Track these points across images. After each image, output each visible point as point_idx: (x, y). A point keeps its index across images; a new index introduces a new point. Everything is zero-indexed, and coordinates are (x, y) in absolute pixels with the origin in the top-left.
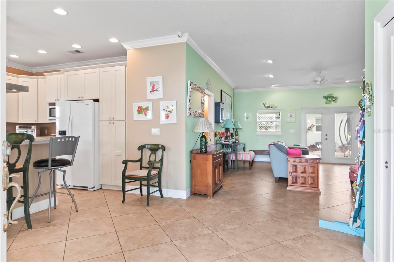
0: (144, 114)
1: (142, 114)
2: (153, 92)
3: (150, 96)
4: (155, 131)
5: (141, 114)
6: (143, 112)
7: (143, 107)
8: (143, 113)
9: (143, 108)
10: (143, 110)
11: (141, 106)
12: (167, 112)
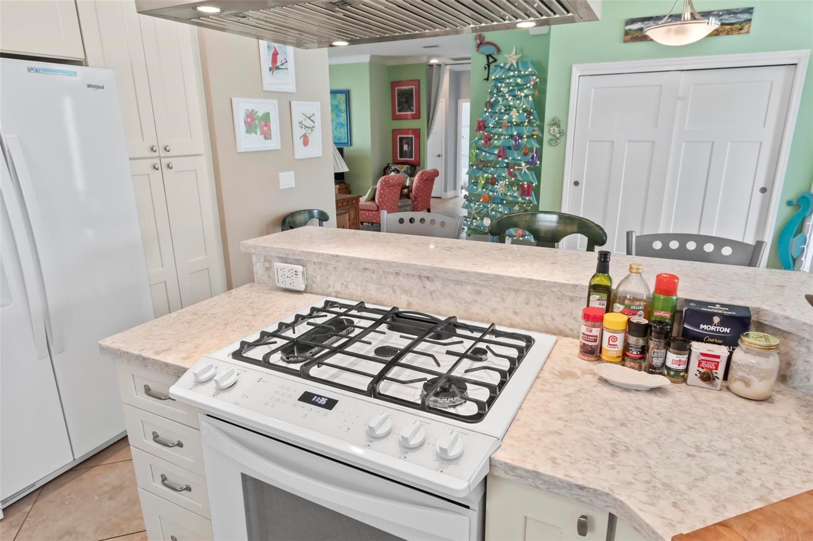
0: (261, 134)
1: (256, 133)
2: (276, 72)
3: (271, 82)
4: (287, 179)
5: (253, 134)
6: (259, 128)
7: (257, 112)
8: (259, 133)
9: (256, 115)
10: (257, 122)
11: (253, 111)
12: (305, 129)
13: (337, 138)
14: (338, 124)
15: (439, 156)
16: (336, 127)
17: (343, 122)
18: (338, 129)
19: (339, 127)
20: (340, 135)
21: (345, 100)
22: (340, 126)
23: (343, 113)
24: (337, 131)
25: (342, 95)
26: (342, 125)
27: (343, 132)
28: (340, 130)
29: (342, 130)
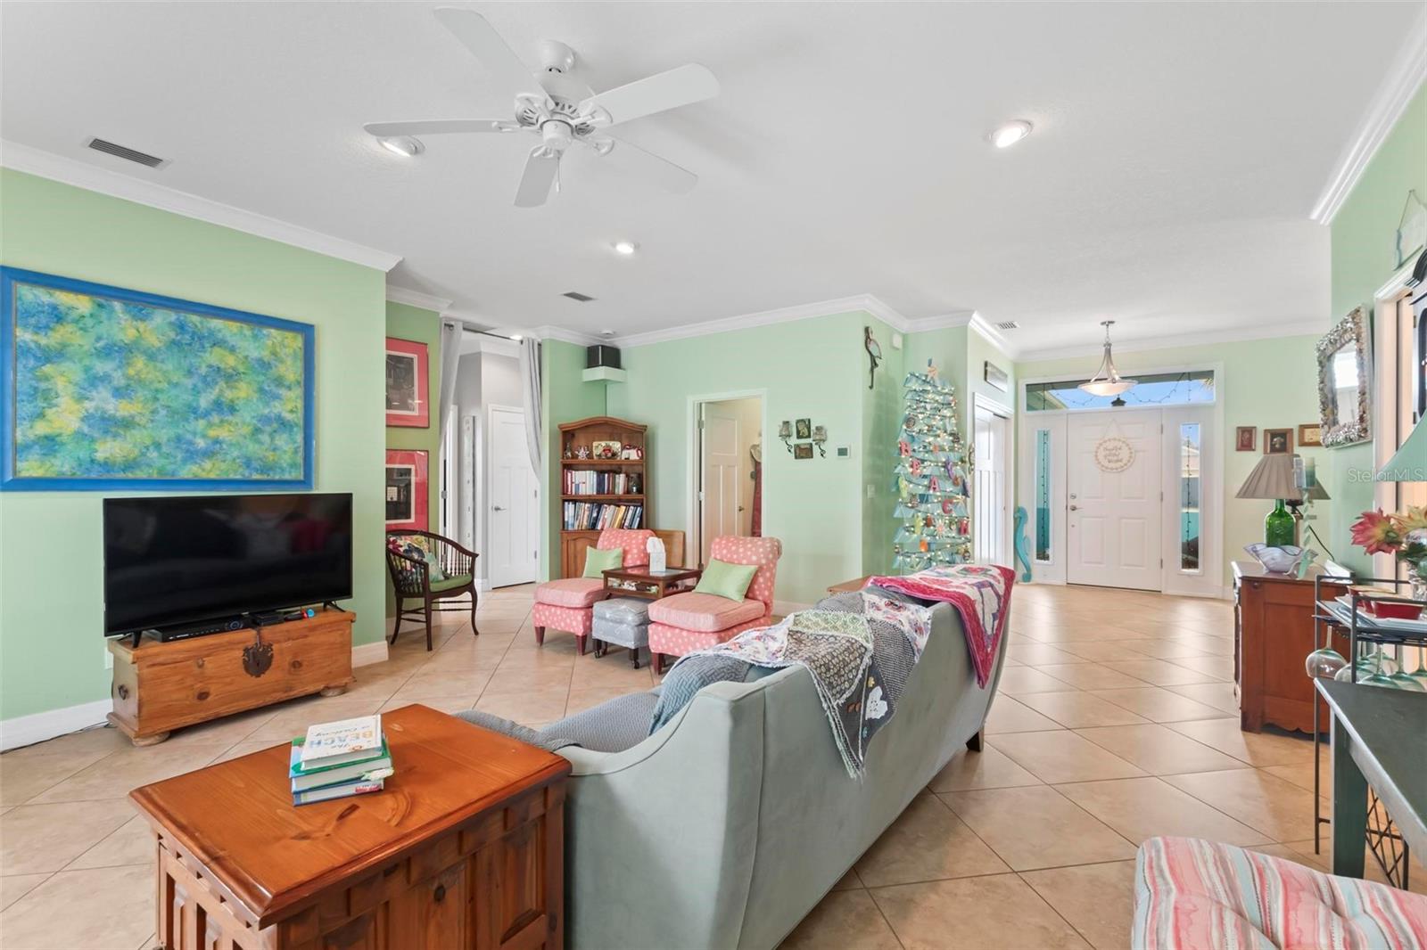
13: (255, 464)
14: (266, 420)
15: (497, 509)
16: (257, 431)
17: (289, 416)
18: (265, 438)
19: (268, 429)
20: (270, 456)
21: (301, 354)
22: (275, 425)
23: (289, 388)
24: (261, 443)
25: (289, 335)
26: (284, 425)
27: (289, 448)
28: (272, 439)
29: (282, 440)
